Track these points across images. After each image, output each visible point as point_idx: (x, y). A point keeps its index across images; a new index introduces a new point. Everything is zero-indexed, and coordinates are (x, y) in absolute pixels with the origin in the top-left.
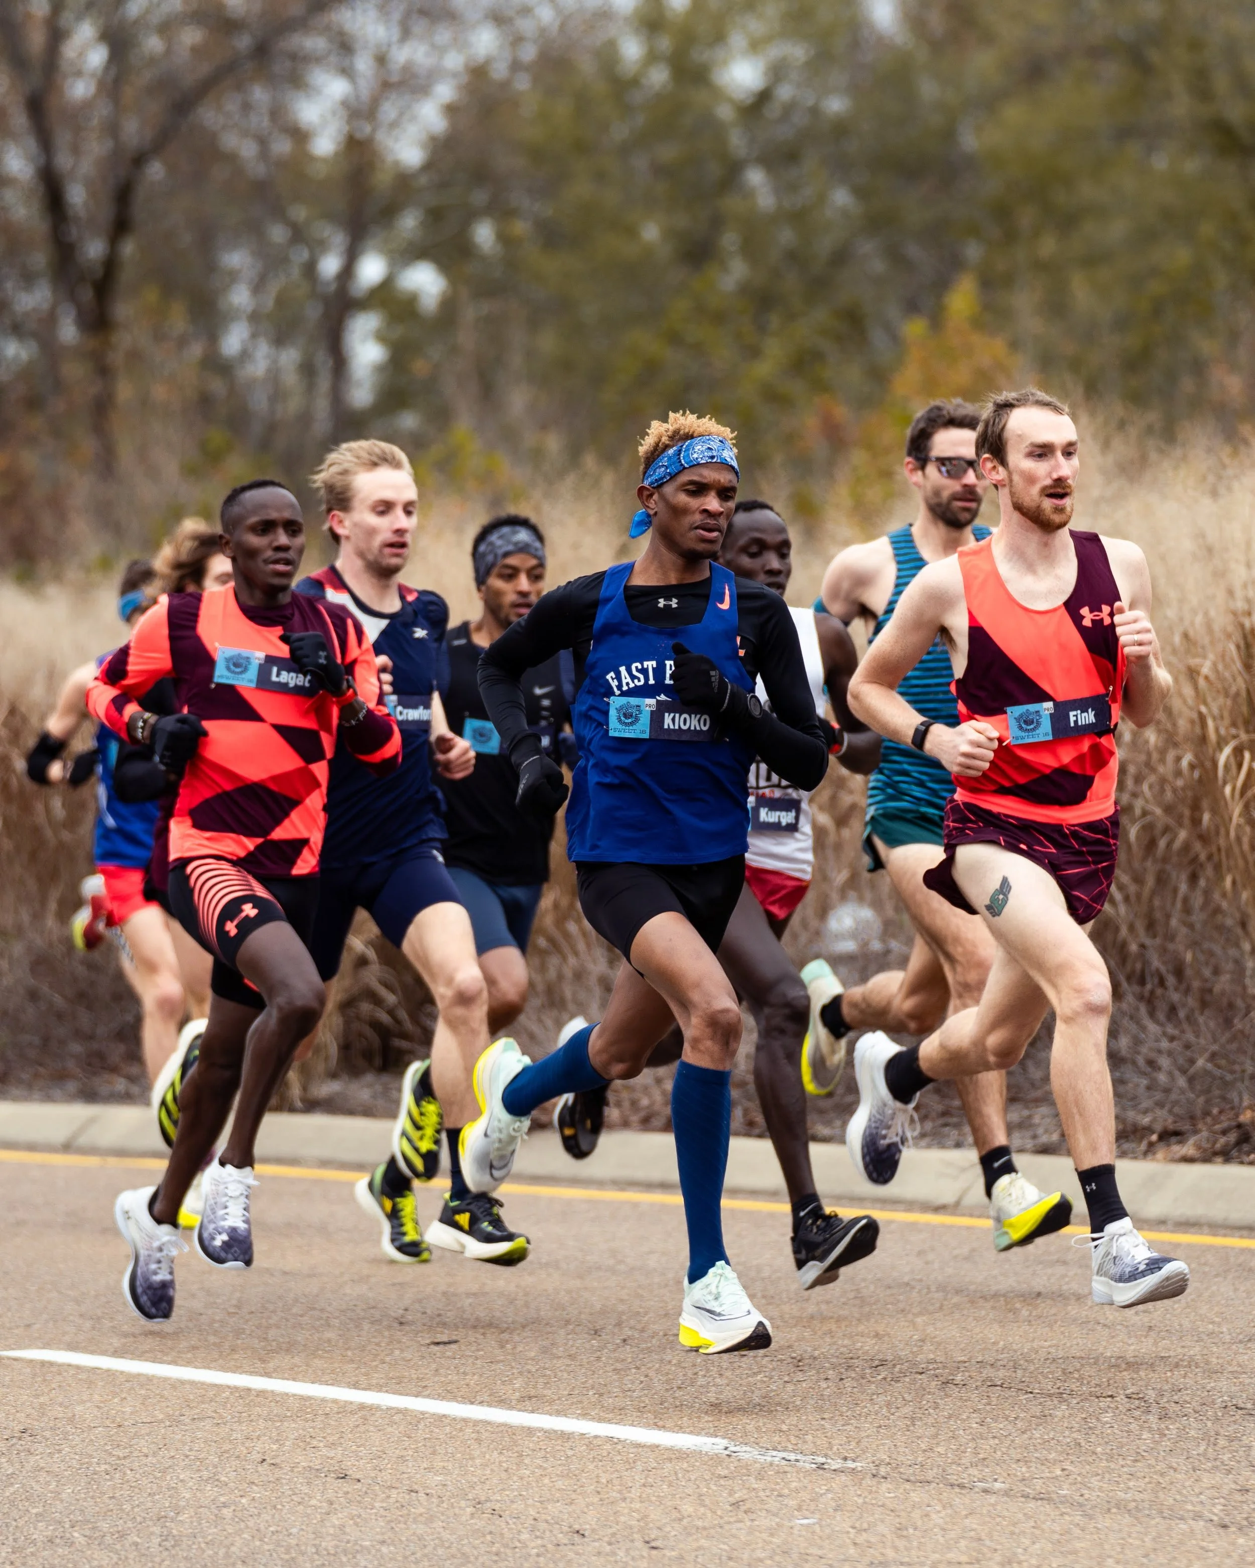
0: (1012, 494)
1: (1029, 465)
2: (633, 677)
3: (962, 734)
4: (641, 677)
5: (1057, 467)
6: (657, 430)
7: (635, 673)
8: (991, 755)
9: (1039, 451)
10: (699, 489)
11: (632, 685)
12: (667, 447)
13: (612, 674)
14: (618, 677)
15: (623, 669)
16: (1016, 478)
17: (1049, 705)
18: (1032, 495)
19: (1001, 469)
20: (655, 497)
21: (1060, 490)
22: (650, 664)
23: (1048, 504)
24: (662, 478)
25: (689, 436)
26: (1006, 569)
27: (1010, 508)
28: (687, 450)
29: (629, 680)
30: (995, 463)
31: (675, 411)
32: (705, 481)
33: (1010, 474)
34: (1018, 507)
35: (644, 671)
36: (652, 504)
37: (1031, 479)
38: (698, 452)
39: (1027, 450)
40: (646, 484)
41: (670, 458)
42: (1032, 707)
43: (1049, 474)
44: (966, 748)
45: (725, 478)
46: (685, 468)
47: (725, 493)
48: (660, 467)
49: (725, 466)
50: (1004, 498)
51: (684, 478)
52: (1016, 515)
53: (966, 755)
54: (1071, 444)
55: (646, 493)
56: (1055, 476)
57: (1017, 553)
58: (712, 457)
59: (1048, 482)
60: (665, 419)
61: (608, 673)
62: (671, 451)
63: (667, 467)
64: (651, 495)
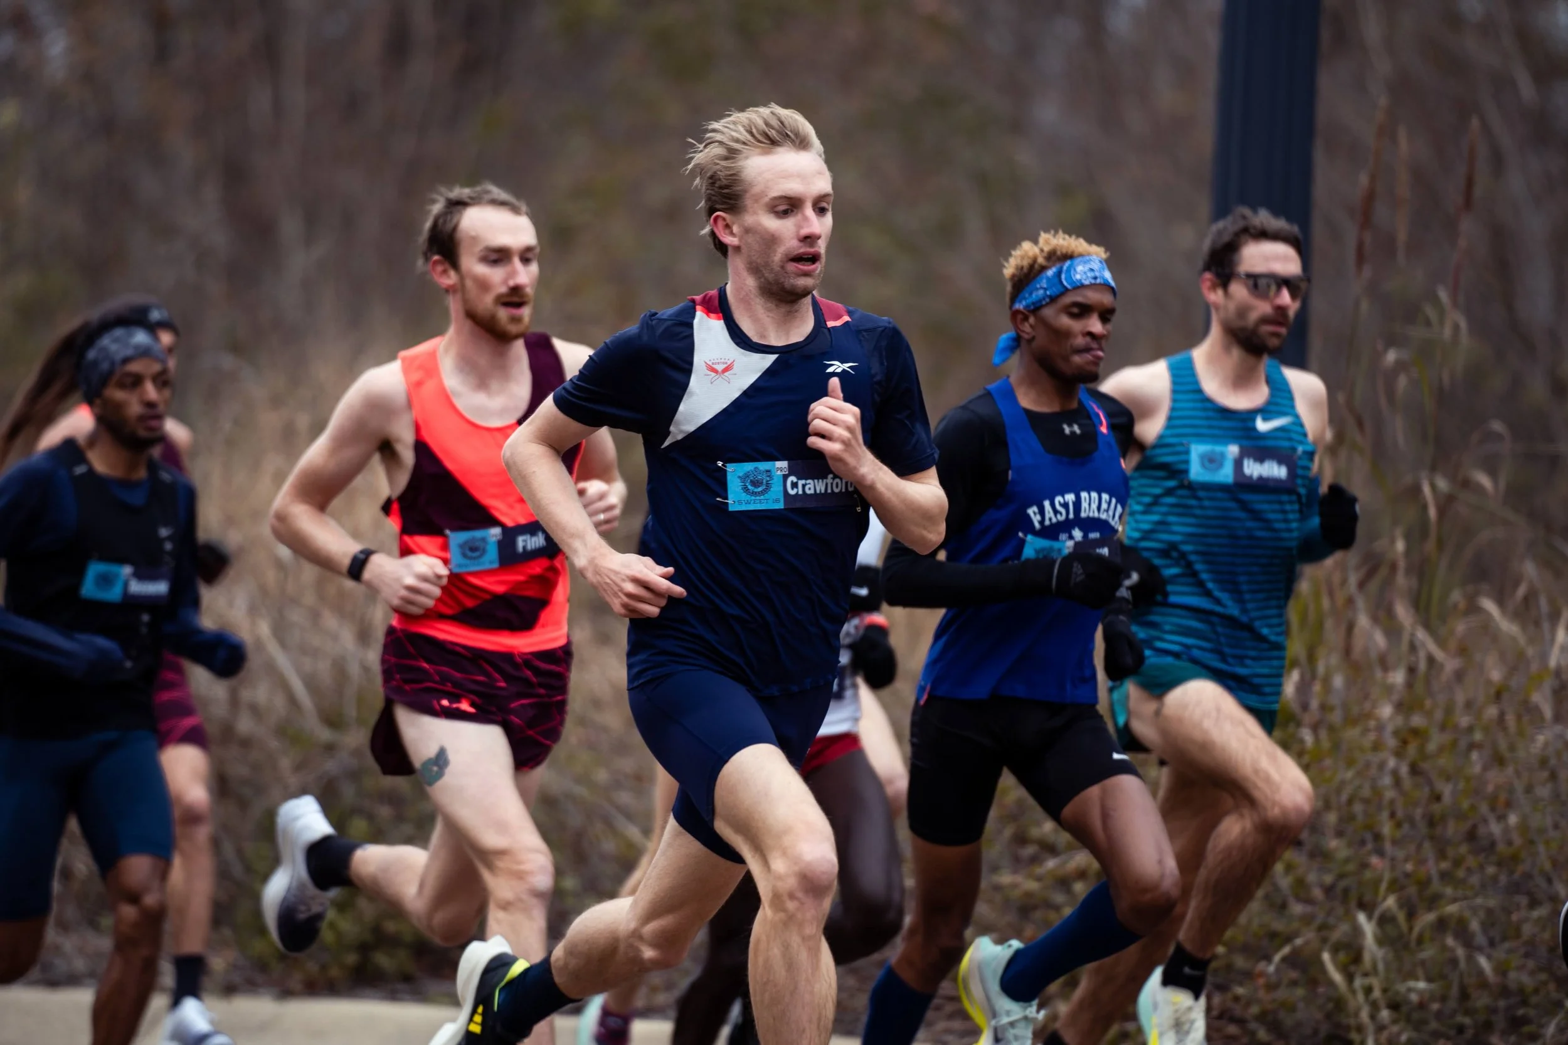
0: (465, 301)
1: (481, 269)
2: (1056, 512)
3: (408, 566)
4: (1063, 511)
5: (513, 274)
6: (1026, 251)
7: (1058, 507)
8: (437, 591)
9: (494, 256)
10: (1082, 311)
11: (1054, 520)
12: (1043, 268)
13: (1035, 509)
14: (1042, 512)
15: (1047, 504)
16: (469, 283)
17: (496, 531)
18: (485, 304)
19: (452, 273)
20: (1032, 320)
21: (516, 299)
22: (1070, 498)
23: (503, 314)
24: (1040, 301)
25: (1069, 256)
26: (452, 379)
27: (462, 314)
28: (1068, 270)
29: (1052, 514)
30: (447, 265)
31: (1047, 231)
32: (1089, 302)
33: (462, 278)
34: (471, 315)
35: (1065, 505)
36: (1026, 327)
37: (484, 285)
38: (1081, 272)
39: (482, 254)
40: (1019, 306)
41: (1048, 279)
42: (478, 534)
43: (505, 281)
44: (410, 581)
45: (1106, 299)
46: (1067, 290)
47: (1106, 315)
48: (1037, 289)
49: (1106, 286)
50: (454, 305)
51: (1068, 299)
52: (468, 324)
53: (411, 589)
54: (529, 249)
55: (1020, 317)
56: (512, 283)
57: (467, 365)
58: (1095, 278)
59: (503, 290)
60: (1035, 241)
61: (1030, 506)
62: (1050, 273)
63: (1045, 289)
64: (1026, 318)
